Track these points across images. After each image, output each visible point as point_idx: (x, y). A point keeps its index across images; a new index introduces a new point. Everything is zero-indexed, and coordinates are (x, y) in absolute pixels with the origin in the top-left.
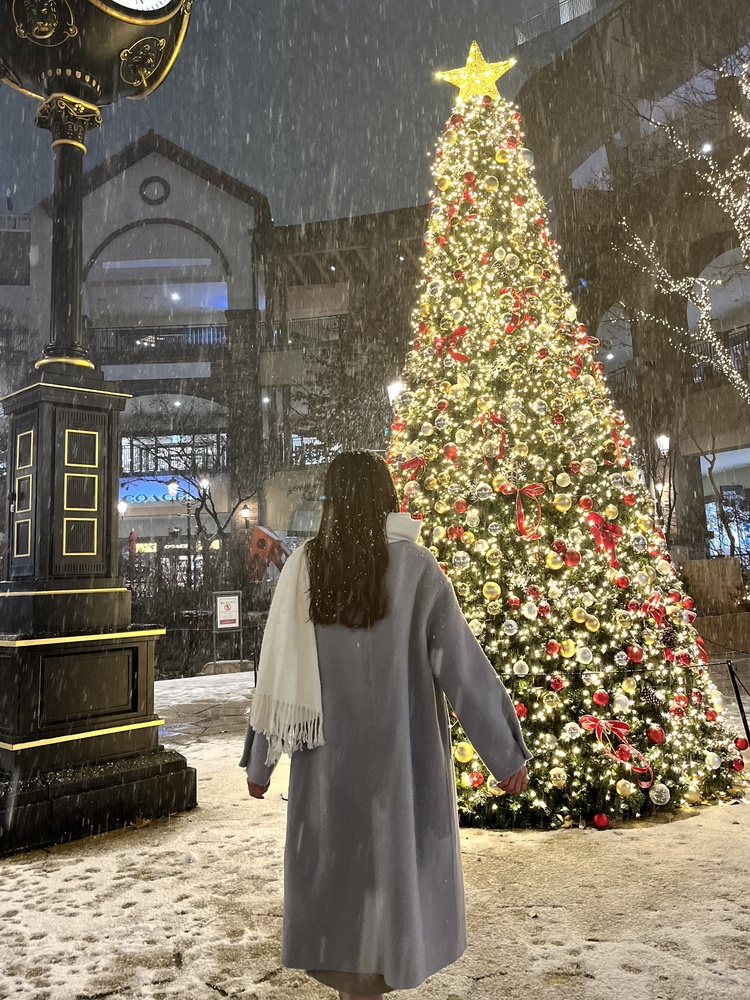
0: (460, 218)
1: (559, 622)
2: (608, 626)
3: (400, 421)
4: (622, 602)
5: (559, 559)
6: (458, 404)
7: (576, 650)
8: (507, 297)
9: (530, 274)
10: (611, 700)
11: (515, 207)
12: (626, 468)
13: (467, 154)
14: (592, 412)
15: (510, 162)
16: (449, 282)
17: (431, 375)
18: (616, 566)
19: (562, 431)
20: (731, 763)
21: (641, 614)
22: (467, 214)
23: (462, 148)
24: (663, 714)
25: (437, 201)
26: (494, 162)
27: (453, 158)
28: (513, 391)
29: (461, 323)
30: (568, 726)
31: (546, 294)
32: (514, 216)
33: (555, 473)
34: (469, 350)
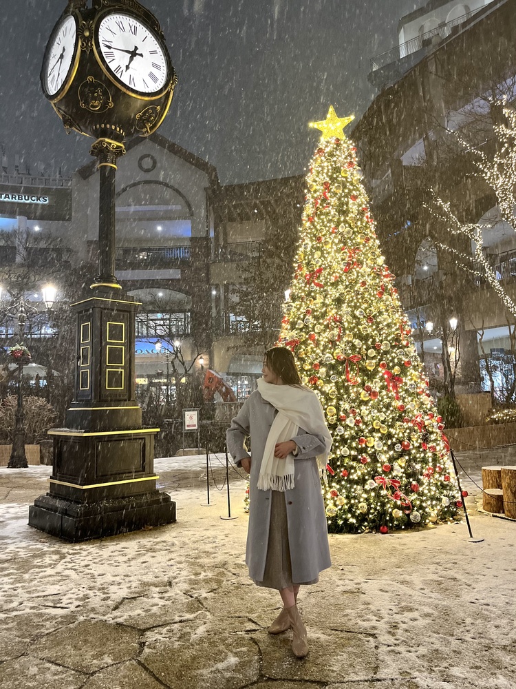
0: (321, 207)
1: (366, 428)
2: (392, 431)
3: (286, 319)
4: (401, 418)
5: (367, 395)
6: (317, 311)
7: (374, 442)
8: (345, 252)
9: (358, 239)
10: (392, 469)
11: (351, 201)
12: (407, 346)
13: (325, 171)
14: (389, 316)
15: (349, 177)
16: (314, 243)
17: (303, 294)
18: (398, 399)
19: (372, 326)
20: (455, 503)
21: (410, 425)
22: (325, 205)
23: (323, 168)
24: (420, 477)
25: (309, 196)
26: (340, 176)
27: (318, 173)
28: (346, 304)
29: (320, 266)
30: (369, 482)
31: (367, 250)
32: (350, 206)
33: (367, 350)
34: (323, 281)
